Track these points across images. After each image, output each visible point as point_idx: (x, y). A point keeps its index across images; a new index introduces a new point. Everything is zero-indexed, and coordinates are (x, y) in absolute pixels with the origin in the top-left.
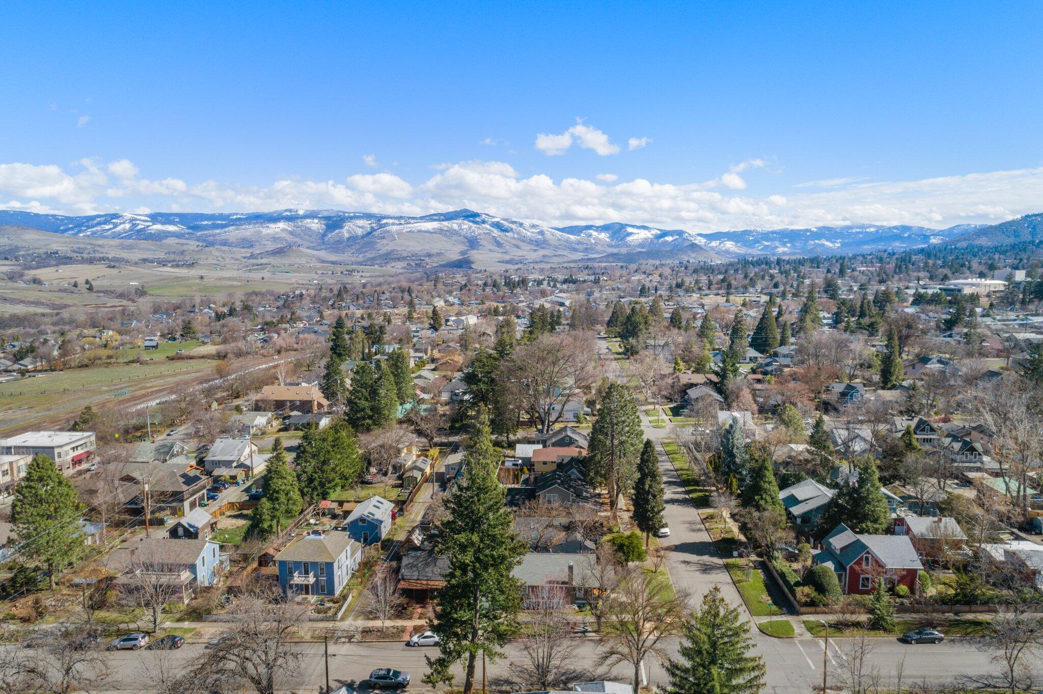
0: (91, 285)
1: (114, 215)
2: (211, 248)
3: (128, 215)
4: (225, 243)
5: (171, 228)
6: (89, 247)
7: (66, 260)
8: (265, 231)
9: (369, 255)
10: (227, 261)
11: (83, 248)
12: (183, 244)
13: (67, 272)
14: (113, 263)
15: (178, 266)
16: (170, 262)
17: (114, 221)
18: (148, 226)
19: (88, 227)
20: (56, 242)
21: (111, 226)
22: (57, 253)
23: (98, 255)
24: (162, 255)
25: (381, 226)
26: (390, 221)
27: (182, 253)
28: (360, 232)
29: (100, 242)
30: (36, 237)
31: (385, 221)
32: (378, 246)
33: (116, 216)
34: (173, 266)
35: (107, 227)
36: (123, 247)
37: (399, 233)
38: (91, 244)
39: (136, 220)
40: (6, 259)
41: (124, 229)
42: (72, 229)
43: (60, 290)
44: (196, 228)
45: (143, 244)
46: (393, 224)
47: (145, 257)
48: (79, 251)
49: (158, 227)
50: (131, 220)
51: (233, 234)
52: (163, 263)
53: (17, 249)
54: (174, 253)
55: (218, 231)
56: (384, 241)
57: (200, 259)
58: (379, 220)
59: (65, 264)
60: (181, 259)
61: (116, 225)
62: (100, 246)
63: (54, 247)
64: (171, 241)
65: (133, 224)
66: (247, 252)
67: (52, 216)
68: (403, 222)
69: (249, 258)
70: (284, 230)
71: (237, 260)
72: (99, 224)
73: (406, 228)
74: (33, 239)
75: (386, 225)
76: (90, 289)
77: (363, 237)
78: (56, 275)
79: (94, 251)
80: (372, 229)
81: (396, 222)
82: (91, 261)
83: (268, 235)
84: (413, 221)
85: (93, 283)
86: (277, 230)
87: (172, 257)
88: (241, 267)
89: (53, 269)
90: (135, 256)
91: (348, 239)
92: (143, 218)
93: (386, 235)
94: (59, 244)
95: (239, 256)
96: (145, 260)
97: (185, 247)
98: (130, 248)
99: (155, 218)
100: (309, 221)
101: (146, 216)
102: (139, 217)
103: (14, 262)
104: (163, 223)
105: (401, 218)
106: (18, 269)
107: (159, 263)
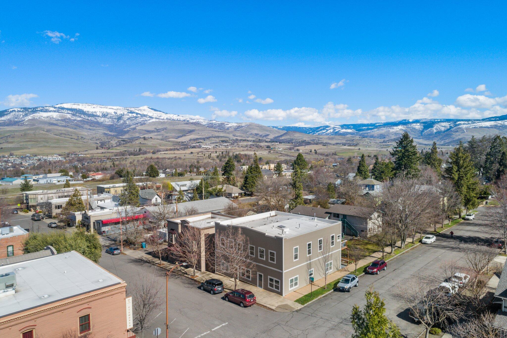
0: (316, 151)
1: (327, 126)
2: (365, 138)
3: (332, 126)
4: (372, 136)
5: (349, 131)
6: (317, 139)
7: (308, 143)
8: (391, 130)
9: (447, 141)
10: (372, 144)
11: (315, 139)
12: (353, 137)
13: (308, 147)
14: (325, 144)
15: (350, 146)
16: (347, 144)
17: (327, 128)
18: (340, 130)
19: (317, 132)
20: (306, 137)
21: (326, 131)
22: (305, 141)
23: (320, 142)
24: (344, 142)
25: (456, 125)
26: (462, 122)
27: (353, 140)
28: (443, 129)
29: (321, 137)
30: (299, 135)
31: (459, 123)
32: (453, 136)
33: (327, 127)
34: (348, 146)
35: (324, 131)
36: (329, 139)
37: (467, 129)
38: (317, 137)
39: (335, 128)
40: (289, 143)
41: (330, 132)
42: (311, 132)
43: (306, 153)
44: (360, 130)
45: (337, 137)
46: (464, 124)
47: (338, 142)
48: (313, 140)
49: (344, 130)
50: (334, 128)
51: (376, 132)
52: (344, 145)
53: (292, 140)
54: (349, 140)
55: (369, 131)
56: (457, 134)
57: (360, 143)
58: (455, 122)
59: (308, 145)
60: (352, 143)
61: (327, 130)
62: (321, 138)
63: (305, 139)
64: (349, 136)
65: (334, 130)
66: (382, 140)
67: (305, 128)
68: (470, 122)
69: (382, 143)
70: (401, 129)
71: (376, 143)
72: (321, 130)
73: (472, 126)
74: (298, 136)
75: (460, 124)
76: (316, 153)
77: (444, 132)
78: (305, 148)
79: (318, 140)
80: (451, 127)
81: (466, 123)
82: (317, 144)
83: (393, 132)
84: (477, 122)
85: (317, 151)
86: (398, 130)
87: (348, 142)
88: (378, 146)
89: (304, 147)
90: (334, 142)
91: (436, 133)
92: (338, 127)
93: (458, 130)
94: (306, 138)
95: (378, 142)
96: (337, 144)
97: (354, 138)
98: (332, 139)
99: (343, 126)
100: (414, 124)
101: (339, 126)
102: (336, 127)
103: (291, 144)
104: (346, 129)
105: (469, 120)
106: (292, 146)
107: (343, 144)
